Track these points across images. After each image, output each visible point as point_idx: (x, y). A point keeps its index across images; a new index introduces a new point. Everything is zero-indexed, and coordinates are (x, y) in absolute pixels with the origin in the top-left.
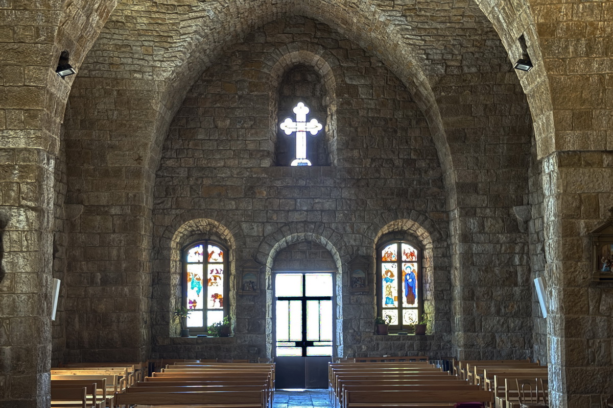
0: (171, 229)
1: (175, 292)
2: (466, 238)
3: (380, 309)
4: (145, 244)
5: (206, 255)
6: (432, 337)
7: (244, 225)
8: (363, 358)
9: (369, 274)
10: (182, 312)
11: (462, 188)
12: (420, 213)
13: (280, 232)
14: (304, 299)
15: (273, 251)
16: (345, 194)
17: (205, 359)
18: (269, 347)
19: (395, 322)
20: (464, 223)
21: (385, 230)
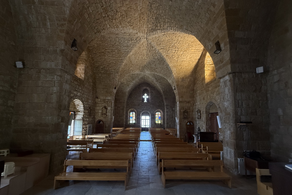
0: (128, 110)
1: (129, 118)
2: (167, 112)
3: (155, 121)
4: (125, 112)
5: (133, 113)
6: (162, 125)
8: (153, 127)
9: (154, 117)
10: (129, 121)
12: (161, 108)
13: (143, 110)
14: (145, 120)
15: (141, 113)
16: (151, 106)
18: (141, 126)
19: (157, 123)
21: (156, 111)
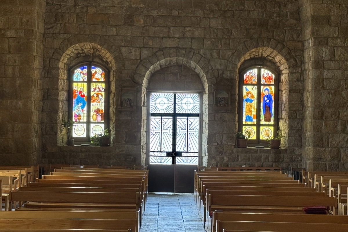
0: (60, 51)
1: (62, 106)
2: (318, 65)
3: (241, 125)
4: (37, 64)
6: (286, 151)
7: (124, 50)
9: (232, 95)
10: (69, 124)
11: (316, 20)
12: (278, 42)
13: (155, 56)
14: (175, 115)
15: (148, 73)
16: (214, 23)
17: (87, 165)
18: (143, 156)
19: (253, 137)
20: (317, 51)
21: (247, 56)
